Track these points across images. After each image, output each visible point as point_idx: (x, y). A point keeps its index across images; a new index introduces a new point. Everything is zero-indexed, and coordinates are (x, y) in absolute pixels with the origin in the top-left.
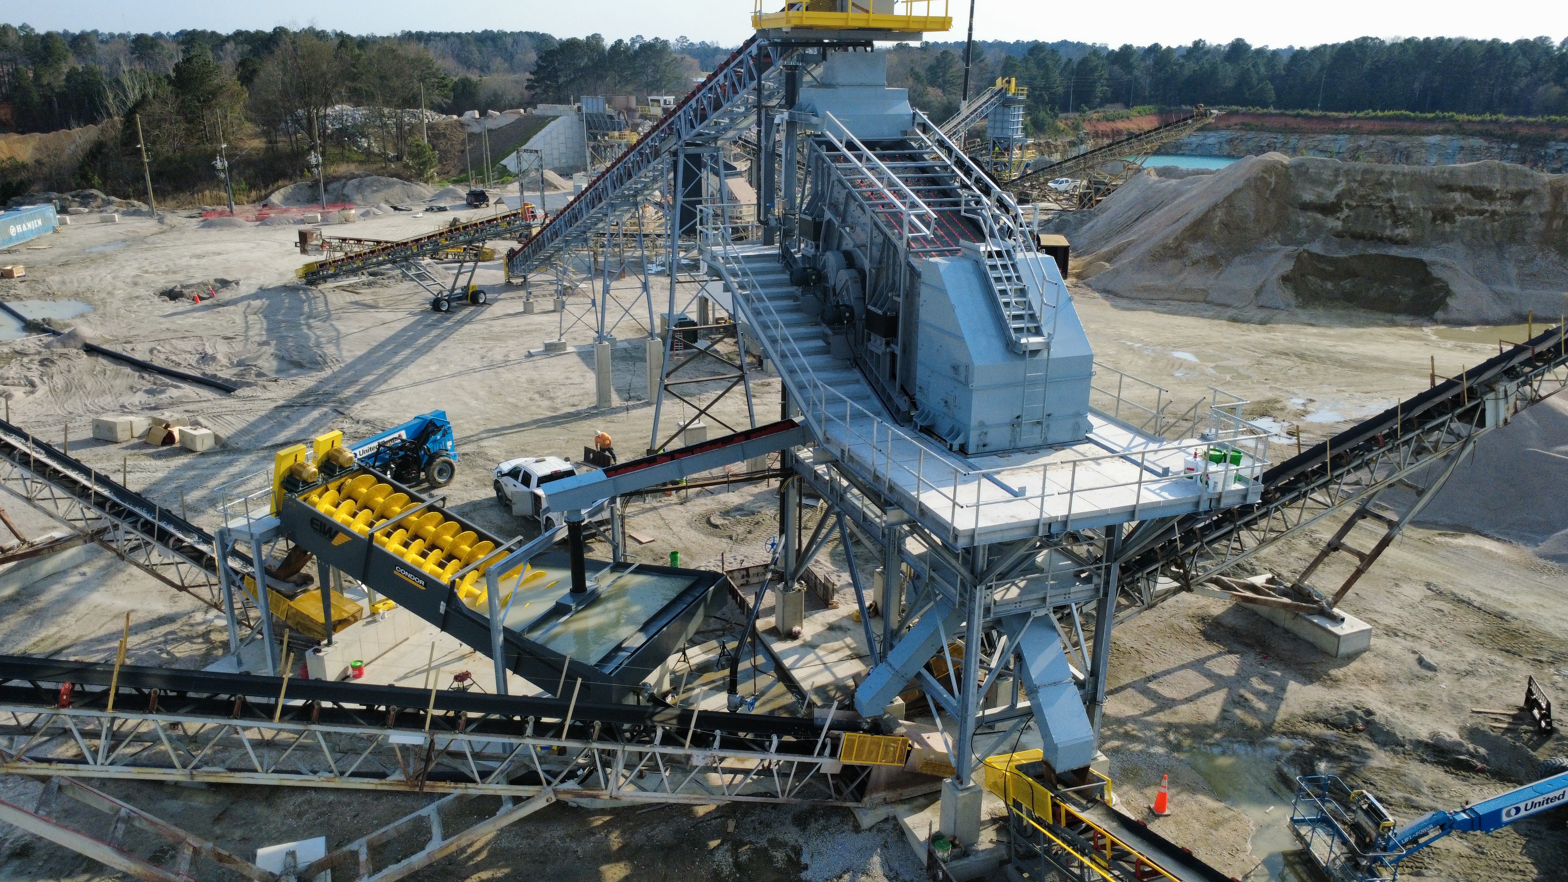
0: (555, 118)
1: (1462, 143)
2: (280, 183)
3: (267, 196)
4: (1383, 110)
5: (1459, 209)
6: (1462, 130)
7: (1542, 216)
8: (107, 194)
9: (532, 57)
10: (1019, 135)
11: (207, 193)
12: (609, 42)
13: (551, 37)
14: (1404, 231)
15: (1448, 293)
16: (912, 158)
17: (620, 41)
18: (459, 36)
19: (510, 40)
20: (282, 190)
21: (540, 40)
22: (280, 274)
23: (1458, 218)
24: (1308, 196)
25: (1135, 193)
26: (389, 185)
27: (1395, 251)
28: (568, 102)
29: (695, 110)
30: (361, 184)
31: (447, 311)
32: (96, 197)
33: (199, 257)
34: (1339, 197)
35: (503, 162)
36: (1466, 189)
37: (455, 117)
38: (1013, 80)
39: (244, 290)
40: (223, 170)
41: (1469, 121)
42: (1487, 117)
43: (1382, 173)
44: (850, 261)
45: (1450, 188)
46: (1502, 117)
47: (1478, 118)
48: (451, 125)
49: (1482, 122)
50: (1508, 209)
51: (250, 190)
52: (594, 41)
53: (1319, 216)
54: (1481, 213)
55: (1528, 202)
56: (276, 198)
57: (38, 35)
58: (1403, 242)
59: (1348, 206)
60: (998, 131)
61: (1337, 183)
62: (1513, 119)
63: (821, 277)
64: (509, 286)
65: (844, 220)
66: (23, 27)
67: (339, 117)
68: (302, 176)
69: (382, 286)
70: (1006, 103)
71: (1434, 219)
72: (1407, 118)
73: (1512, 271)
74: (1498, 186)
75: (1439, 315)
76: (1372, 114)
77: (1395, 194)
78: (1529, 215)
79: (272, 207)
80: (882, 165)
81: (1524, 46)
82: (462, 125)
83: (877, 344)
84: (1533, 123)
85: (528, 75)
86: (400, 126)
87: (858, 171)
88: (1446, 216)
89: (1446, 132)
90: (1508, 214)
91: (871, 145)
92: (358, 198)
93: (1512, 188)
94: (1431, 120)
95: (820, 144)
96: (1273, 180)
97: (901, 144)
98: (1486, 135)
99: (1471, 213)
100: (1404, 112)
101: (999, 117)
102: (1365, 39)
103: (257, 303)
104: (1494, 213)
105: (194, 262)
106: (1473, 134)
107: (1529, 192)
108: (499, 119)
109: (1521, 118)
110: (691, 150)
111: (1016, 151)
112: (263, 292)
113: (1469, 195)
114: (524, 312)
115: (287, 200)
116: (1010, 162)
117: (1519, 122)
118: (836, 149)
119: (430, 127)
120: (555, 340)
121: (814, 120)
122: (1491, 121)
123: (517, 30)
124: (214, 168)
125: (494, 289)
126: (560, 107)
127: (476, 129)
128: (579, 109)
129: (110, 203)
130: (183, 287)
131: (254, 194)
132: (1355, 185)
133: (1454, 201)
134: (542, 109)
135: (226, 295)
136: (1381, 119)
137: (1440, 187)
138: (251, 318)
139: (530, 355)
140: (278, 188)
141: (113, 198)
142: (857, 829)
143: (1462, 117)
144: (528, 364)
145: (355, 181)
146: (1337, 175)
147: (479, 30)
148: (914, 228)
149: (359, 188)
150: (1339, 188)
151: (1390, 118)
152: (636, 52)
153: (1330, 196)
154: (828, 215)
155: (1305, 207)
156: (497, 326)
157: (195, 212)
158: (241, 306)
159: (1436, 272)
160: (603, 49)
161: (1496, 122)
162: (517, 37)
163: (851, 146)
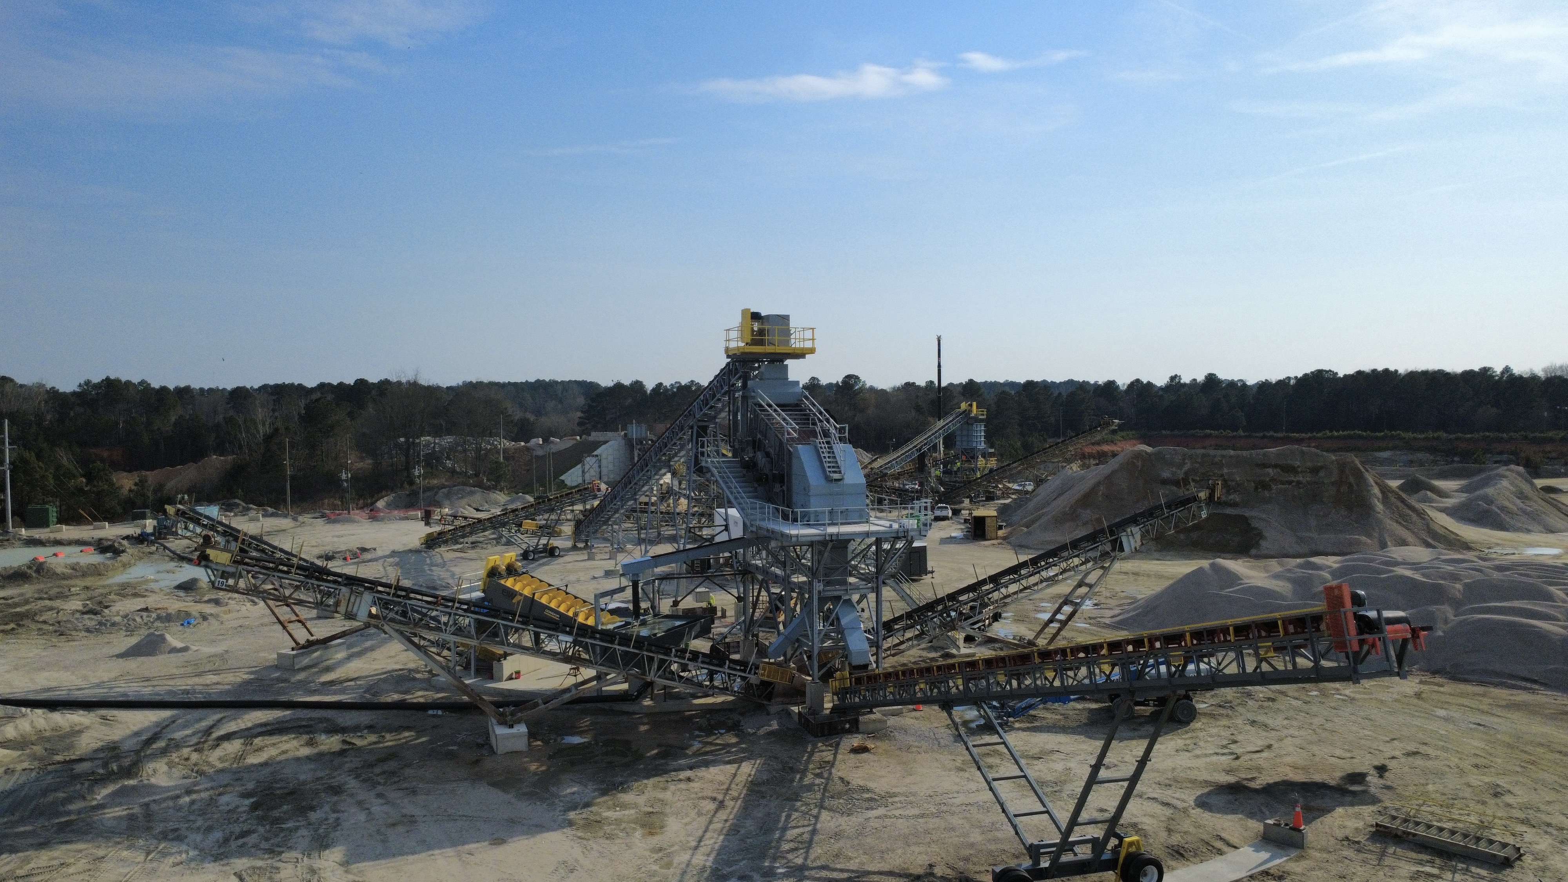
0: (605, 442)
1: (1411, 457)
2: (384, 493)
3: (373, 503)
4: (1338, 431)
5: (1273, 480)
6: (1409, 446)
7: (1333, 483)
8: (246, 503)
9: (581, 400)
10: (983, 446)
11: (326, 501)
12: (650, 386)
13: (599, 385)
14: (1235, 497)
15: (1260, 535)
16: (801, 410)
17: (661, 384)
18: (515, 385)
19: (560, 388)
20: (385, 499)
21: (588, 388)
22: (404, 544)
23: (1274, 487)
24: (1166, 474)
25: (1058, 482)
26: (472, 493)
27: (1229, 511)
28: (617, 430)
29: (702, 401)
30: (449, 492)
31: (533, 559)
32: (239, 504)
33: (338, 536)
34: (1186, 473)
35: (562, 478)
36: (1275, 466)
37: (523, 444)
38: (974, 404)
39: (380, 553)
40: (346, 481)
41: (1415, 439)
42: (1431, 434)
43: (1215, 456)
44: (768, 455)
45: (1265, 466)
46: (1443, 435)
47: (1423, 436)
48: (519, 450)
49: (1426, 439)
50: (1308, 479)
51: (359, 499)
52: (638, 386)
53: (1175, 488)
54: (1290, 483)
55: (1322, 474)
56: (381, 504)
57: (154, 389)
58: (1234, 505)
59: (1193, 480)
60: (965, 443)
61: (1184, 464)
62: (1452, 436)
63: (755, 464)
64: (575, 548)
65: (766, 437)
66: (143, 382)
67: (428, 444)
68: (402, 487)
69: (482, 548)
70: (968, 420)
71: (1256, 488)
72: (1360, 437)
73: (1313, 522)
74: (1298, 463)
75: (1253, 552)
76: (1329, 434)
77: (1225, 470)
78: (1323, 483)
79: (378, 510)
80: (783, 413)
81: (1468, 375)
82: (528, 449)
83: (777, 488)
84: (1471, 439)
85: (579, 414)
86: (478, 450)
87: (770, 415)
88: (1265, 486)
89: (1394, 448)
90: (1309, 483)
91: (778, 405)
92: (447, 502)
93: (1309, 464)
94: (1383, 438)
95: (755, 405)
96: (1140, 464)
97: (797, 405)
98: (1432, 450)
99: (1282, 483)
100: (1357, 432)
101: (965, 433)
102: (1320, 372)
103: (391, 560)
104: (1299, 483)
105: (336, 539)
106: (1418, 450)
107: (1321, 468)
108: (559, 444)
109: (1460, 435)
110: (701, 424)
111: (980, 458)
112: (394, 553)
113: (1279, 470)
114: (588, 559)
115: (388, 505)
116: (976, 467)
117: (1457, 439)
118: (763, 406)
119: (505, 450)
120: (612, 568)
121: (753, 394)
122: (1433, 438)
123: (567, 379)
124: (340, 479)
125: (564, 550)
126: (610, 434)
127: (540, 453)
128: (626, 435)
129: (249, 509)
130: (334, 552)
131: (361, 502)
132: (1197, 465)
133: (1269, 474)
134: (595, 436)
135: (367, 556)
136: (1338, 438)
137: (1258, 465)
138: (388, 568)
139: (594, 578)
140: (382, 497)
141: (251, 506)
142: (768, 714)
143: (1410, 435)
144: (594, 582)
145: (445, 490)
146: (1184, 459)
147: (532, 380)
148: (789, 433)
149: (448, 496)
150: (1187, 467)
151: (1345, 438)
152: (674, 393)
153: (1180, 474)
154: (759, 436)
155: (1164, 482)
156: (569, 566)
157: (317, 515)
158: (381, 561)
159: (1255, 524)
160: (645, 392)
161: (1438, 438)
162: (567, 386)
163: (770, 406)
